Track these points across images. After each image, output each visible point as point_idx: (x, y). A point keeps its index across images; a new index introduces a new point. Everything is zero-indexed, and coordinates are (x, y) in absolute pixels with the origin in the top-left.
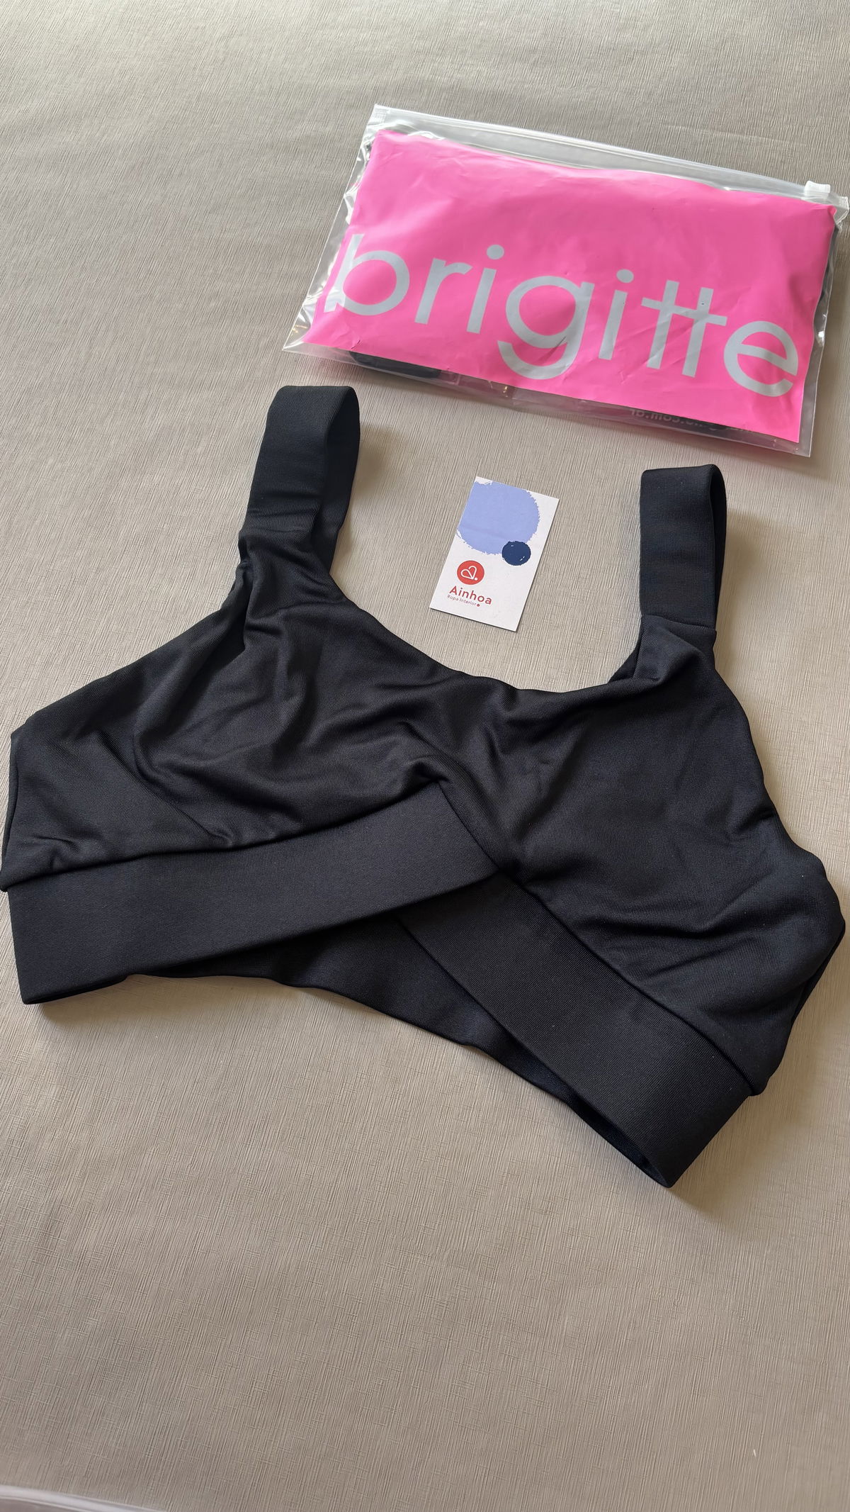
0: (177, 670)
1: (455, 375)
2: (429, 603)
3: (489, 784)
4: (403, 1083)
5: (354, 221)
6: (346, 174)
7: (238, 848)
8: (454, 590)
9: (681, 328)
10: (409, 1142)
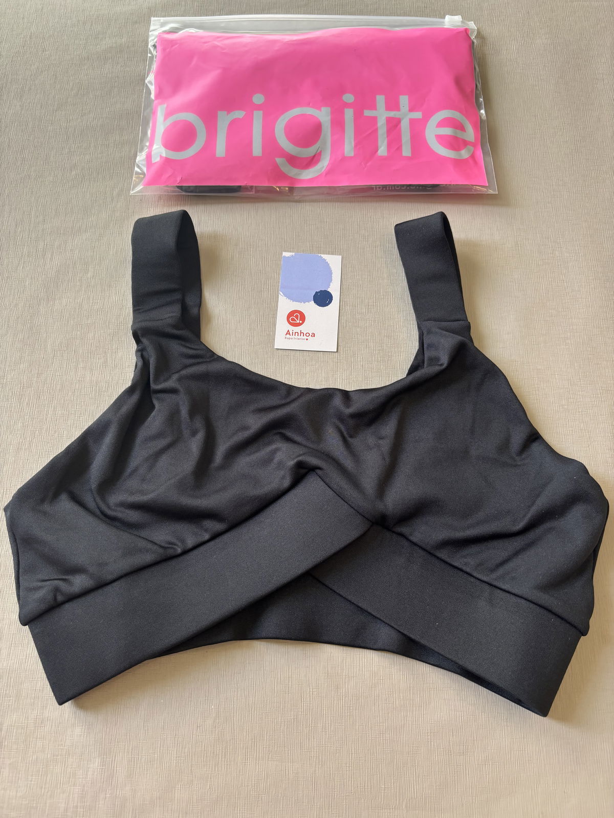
0: (110, 435)
1: (252, 187)
2: (273, 345)
3: (348, 463)
4: (343, 688)
5: (157, 97)
6: (143, 67)
7: (185, 552)
8: (288, 333)
9: (394, 125)
10: (357, 729)
